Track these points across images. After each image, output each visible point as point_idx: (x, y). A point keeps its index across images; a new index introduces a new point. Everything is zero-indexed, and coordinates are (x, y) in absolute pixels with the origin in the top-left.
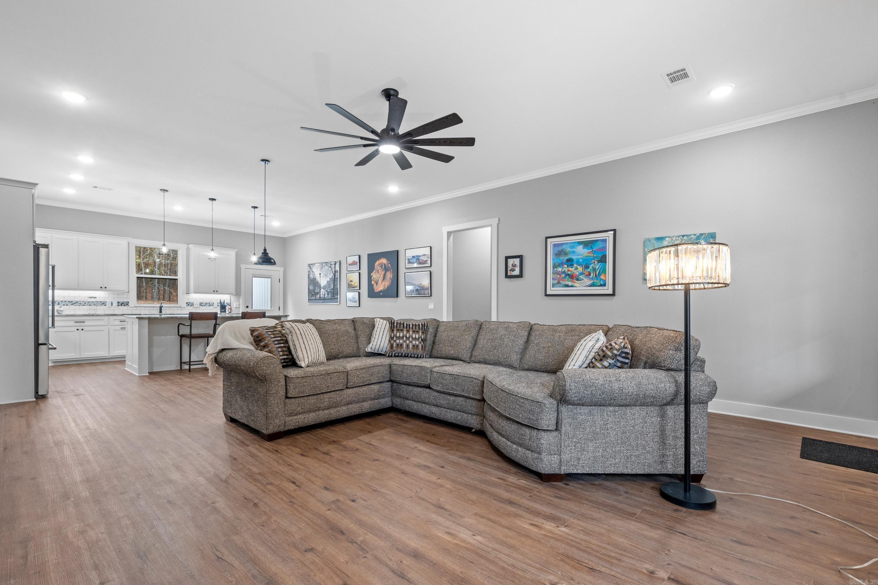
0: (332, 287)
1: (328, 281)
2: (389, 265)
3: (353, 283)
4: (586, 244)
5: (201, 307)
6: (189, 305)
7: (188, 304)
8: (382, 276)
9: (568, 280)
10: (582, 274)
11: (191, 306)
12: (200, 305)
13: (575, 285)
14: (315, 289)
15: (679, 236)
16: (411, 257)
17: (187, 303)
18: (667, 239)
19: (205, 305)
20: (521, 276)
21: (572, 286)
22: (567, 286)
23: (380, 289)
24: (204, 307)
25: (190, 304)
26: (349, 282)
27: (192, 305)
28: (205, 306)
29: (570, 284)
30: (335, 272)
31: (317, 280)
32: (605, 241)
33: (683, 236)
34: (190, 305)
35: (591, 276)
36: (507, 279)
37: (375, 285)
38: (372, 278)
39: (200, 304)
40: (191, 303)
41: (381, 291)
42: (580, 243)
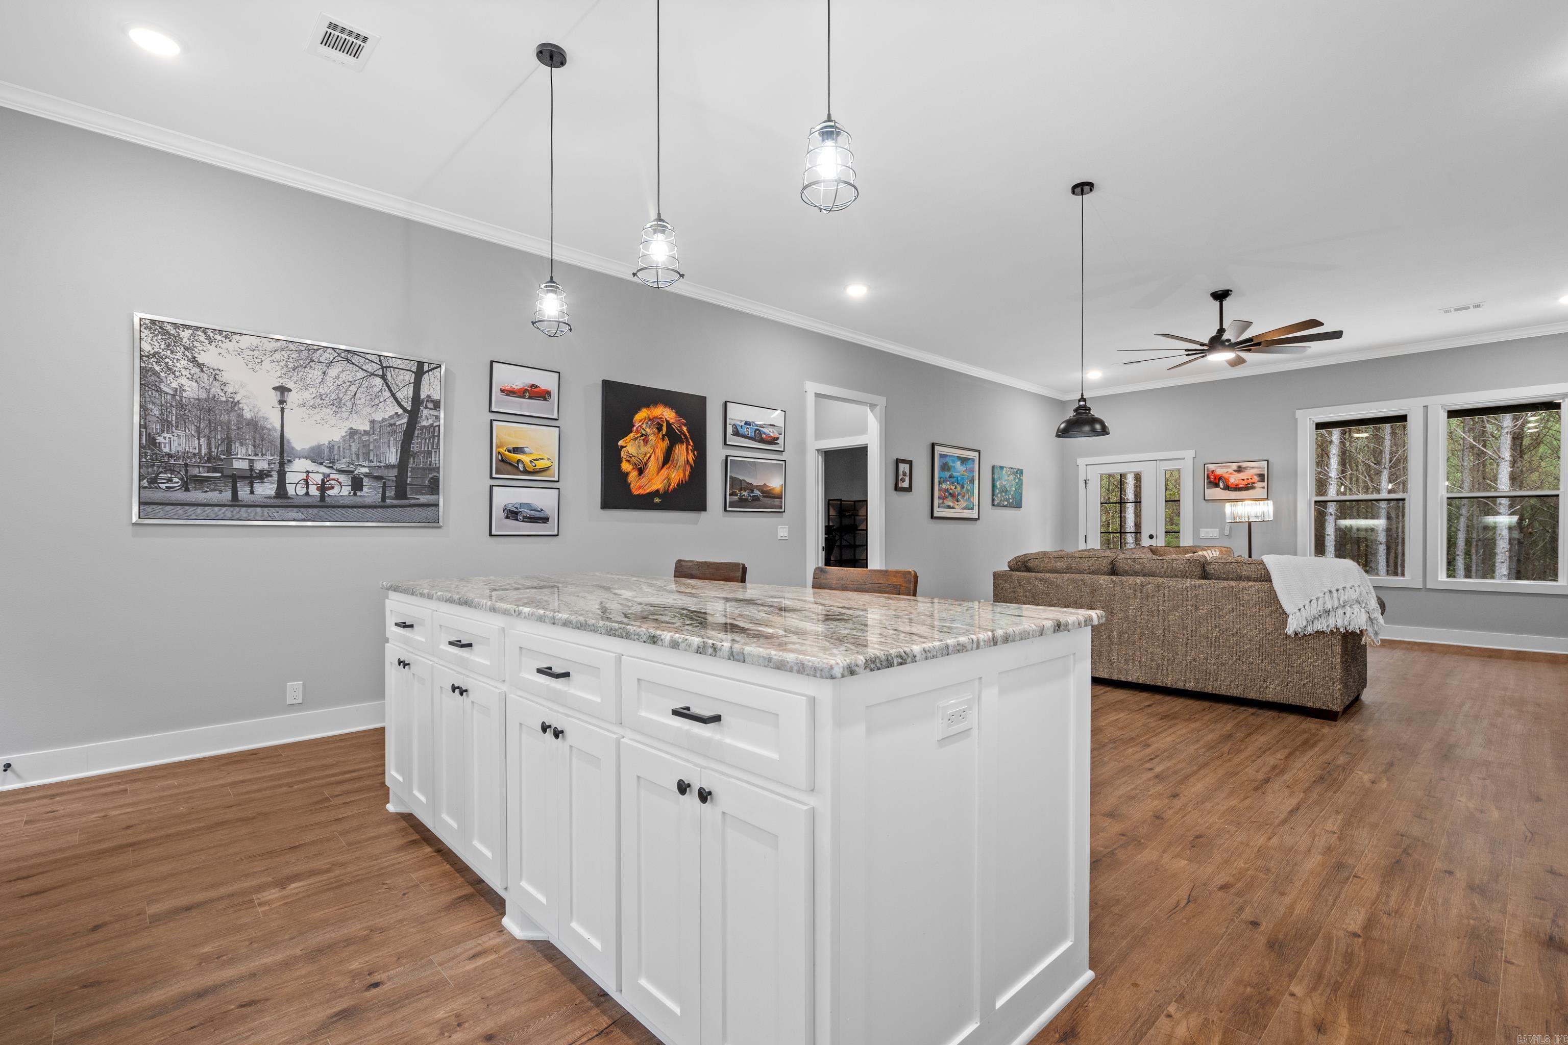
0: (393, 457)
1: (353, 433)
2: (685, 429)
3: (526, 459)
4: (964, 460)
8: (660, 454)
9: (950, 501)
10: (959, 494)
13: (956, 506)
14: (229, 451)
15: (1009, 468)
16: (743, 424)
18: (1005, 469)
20: (909, 489)
21: (953, 508)
22: (949, 507)
23: (654, 488)
26: (502, 450)
29: (951, 504)
30: (416, 400)
31: (248, 415)
32: (973, 460)
33: (1012, 468)
35: (965, 498)
36: (895, 493)
37: (634, 474)
38: (623, 454)
41: (656, 493)
42: (959, 458)
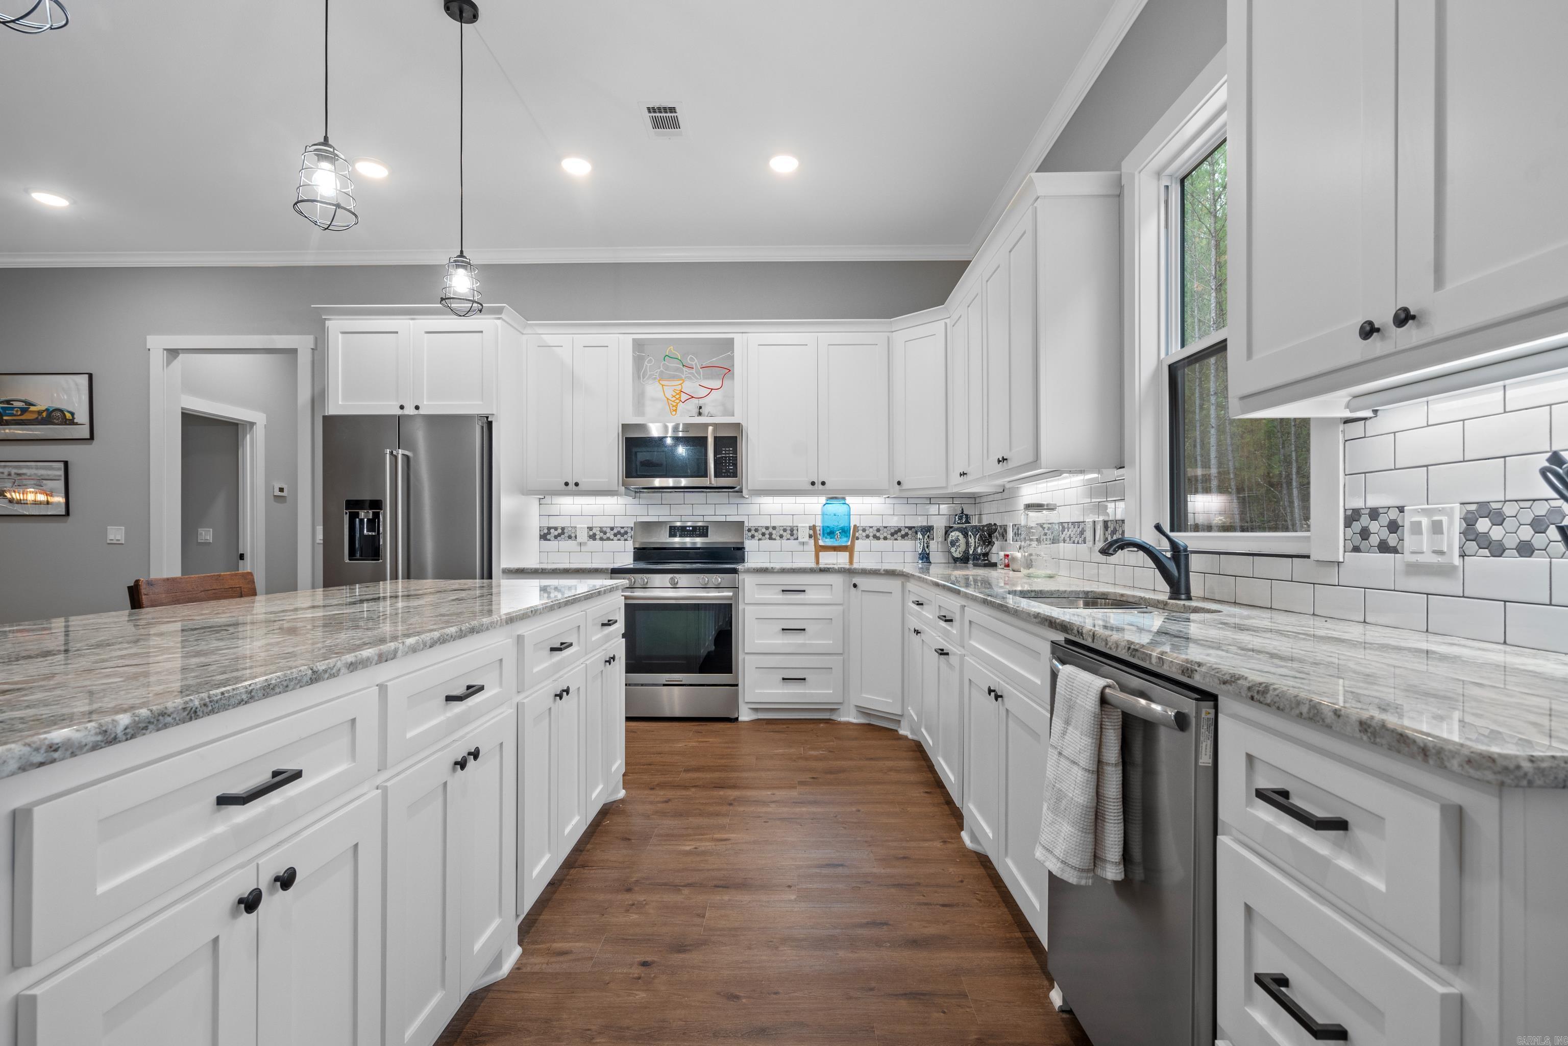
5: (1481, 562)
6: (1365, 534)
7: (1357, 526)
11: (1384, 547)
12: (1469, 531)
17: (1352, 517)
19: (1526, 533)
24: (1511, 562)
25: (1374, 526)
27: (1392, 540)
28: (1526, 549)
34: (1374, 540)
39: (1469, 522)
40: (1384, 520)
